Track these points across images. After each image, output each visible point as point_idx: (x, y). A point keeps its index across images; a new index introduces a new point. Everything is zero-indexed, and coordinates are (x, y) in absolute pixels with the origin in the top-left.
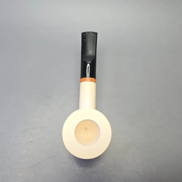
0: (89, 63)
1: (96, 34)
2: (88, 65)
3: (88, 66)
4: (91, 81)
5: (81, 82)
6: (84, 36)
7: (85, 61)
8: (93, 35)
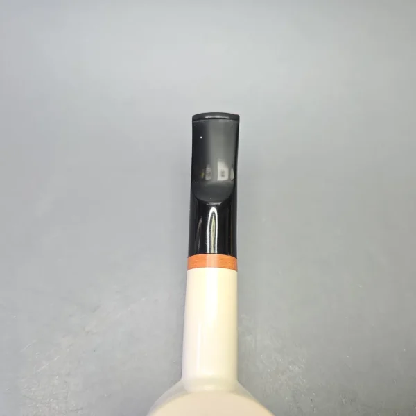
0: (217, 206)
1: (236, 118)
2: (213, 210)
3: (214, 213)
4: (222, 265)
5: (189, 268)
6: (200, 125)
7: (203, 201)
8: (225, 121)
